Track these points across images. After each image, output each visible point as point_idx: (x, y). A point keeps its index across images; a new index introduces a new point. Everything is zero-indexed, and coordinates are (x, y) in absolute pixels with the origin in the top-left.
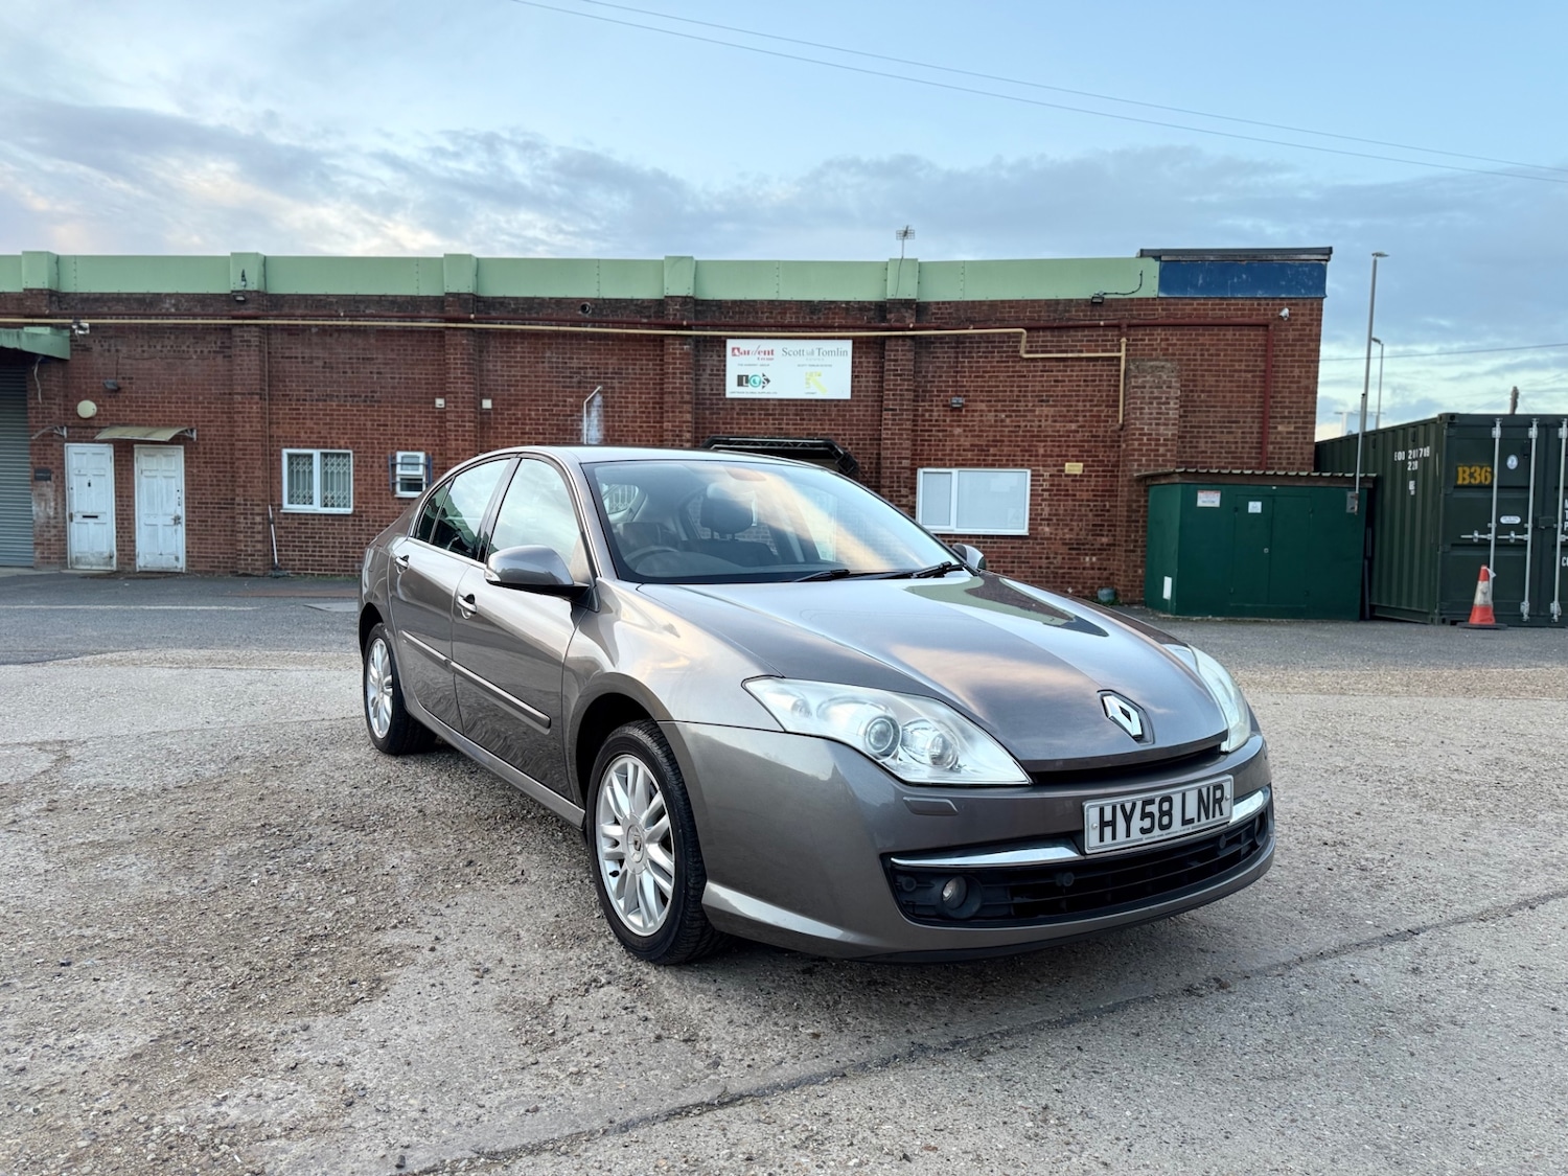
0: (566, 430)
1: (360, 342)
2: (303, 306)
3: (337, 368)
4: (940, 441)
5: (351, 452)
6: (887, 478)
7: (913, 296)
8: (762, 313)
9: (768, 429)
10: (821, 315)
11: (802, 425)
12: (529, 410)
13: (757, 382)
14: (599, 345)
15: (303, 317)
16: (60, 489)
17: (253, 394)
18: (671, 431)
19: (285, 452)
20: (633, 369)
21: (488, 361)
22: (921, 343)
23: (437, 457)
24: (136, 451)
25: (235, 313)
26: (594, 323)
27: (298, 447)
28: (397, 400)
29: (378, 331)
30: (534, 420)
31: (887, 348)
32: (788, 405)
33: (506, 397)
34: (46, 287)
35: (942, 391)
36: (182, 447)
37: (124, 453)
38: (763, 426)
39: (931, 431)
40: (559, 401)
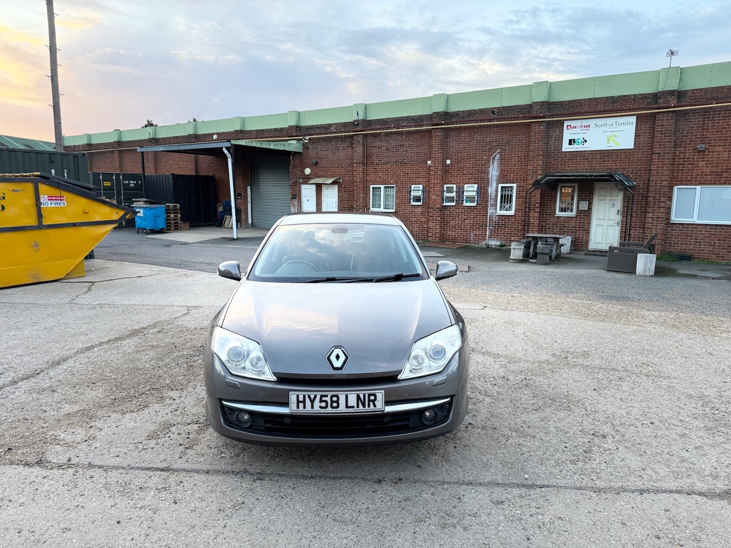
0: (482, 172)
1: (399, 138)
2: (379, 124)
3: (391, 150)
4: (690, 170)
5: (395, 186)
6: (652, 192)
7: (676, 88)
8: (585, 106)
9: (585, 166)
10: (618, 104)
11: (604, 164)
12: (466, 163)
13: (580, 142)
14: (499, 130)
15: (379, 129)
16: (299, 202)
17: (360, 163)
18: (532, 170)
19: (372, 186)
20: (515, 140)
21: (450, 142)
22: (680, 114)
23: (427, 187)
24: (323, 187)
25: (355, 130)
26: (498, 120)
27: (376, 184)
28: (412, 162)
29: (407, 132)
30: (468, 168)
31: (657, 119)
32: (597, 153)
33: (456, 158)
34: (295, 124)
35: (693, 141)
36: (337, 185)
37: (319, 187)
38: (582, 165)
39: (684, 164)
40: (480, 158)
